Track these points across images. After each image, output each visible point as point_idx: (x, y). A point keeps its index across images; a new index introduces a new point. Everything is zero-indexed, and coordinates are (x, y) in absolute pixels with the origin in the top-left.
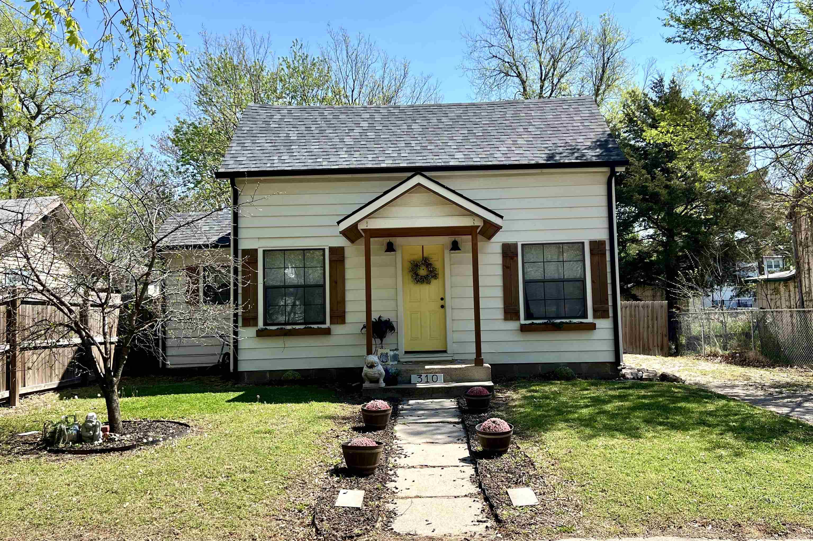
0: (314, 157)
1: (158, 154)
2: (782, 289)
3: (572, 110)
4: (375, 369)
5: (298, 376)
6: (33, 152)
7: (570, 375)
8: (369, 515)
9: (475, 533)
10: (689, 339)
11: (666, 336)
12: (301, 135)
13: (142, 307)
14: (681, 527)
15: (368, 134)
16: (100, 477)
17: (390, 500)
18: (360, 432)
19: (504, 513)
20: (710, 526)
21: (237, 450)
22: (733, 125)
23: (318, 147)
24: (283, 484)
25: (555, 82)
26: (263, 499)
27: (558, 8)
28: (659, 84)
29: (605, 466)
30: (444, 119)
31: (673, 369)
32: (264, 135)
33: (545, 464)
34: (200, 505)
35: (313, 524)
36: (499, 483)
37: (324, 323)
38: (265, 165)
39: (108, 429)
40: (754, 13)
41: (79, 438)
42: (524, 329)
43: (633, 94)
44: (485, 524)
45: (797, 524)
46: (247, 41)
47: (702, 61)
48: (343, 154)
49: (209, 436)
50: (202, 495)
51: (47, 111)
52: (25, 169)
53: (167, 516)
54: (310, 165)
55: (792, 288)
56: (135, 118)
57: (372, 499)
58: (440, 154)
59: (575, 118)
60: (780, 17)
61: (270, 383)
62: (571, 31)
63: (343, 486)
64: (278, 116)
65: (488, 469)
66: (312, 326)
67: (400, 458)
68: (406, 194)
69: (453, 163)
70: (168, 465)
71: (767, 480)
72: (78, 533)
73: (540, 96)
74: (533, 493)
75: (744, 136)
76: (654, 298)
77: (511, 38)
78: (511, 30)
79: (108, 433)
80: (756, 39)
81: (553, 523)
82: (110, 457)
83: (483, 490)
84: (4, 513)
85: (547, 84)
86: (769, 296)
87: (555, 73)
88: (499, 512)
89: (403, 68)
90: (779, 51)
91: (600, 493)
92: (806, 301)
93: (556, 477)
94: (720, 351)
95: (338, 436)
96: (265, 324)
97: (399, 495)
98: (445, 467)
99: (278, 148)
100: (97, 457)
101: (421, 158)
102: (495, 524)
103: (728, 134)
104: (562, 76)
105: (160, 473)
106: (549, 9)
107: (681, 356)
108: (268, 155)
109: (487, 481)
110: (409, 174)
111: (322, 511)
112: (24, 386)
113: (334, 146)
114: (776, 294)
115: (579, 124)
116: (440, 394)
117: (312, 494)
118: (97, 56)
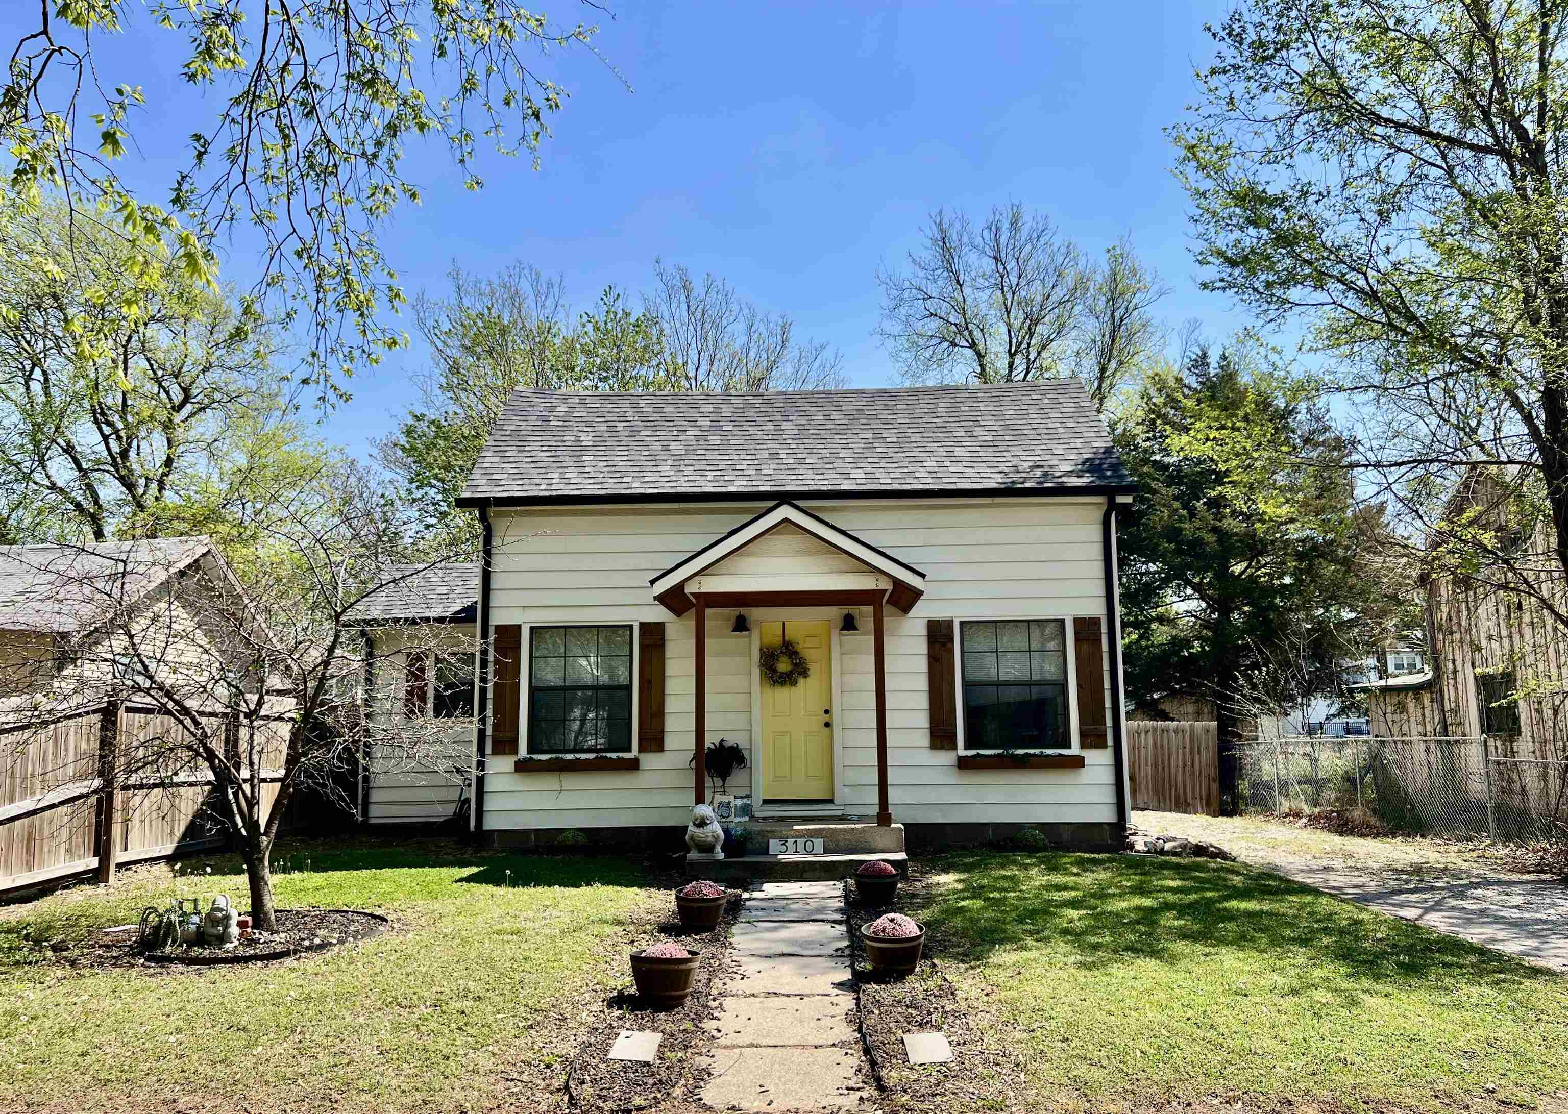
0: (618, 475)
1: (380, 469)
2: (1411, 705)
3: (1046, 401)
4: (707, 829)
5: (582, 839)
6: (174, 465)
7: (1041, 844)
8: (664, 1076)
9: (840, 1109)
10: (1253, 786)
11: (1215, 781)
12: (599, 439)
13: (316, 718)
14: (1189, 1105)
15: (710, 438)
16: (222, 1003)
17: (704, 1051)
18: (670, 935)
19: (891, 1076)
20: (1240, 1103)
21: (458, 961)
22: (1327, 429)
23: (625, 458)
24: (526, 1019)
25: (1032, 357)
26: (489, 1045)
27: (1039, 237)
28: (1202, 361)
29: (1074, 997)
30: (835, 416)
31: (1221, 837)
32: (539, 439)
33: (973, 993)
34: (381, 1053)
35: (567, 1088)
36: (891, 1025)
37: (629, 750)
38: (538, 487)
39: (250, 924)
40: (1346, 246)
41: (200, 938)
42: (964, 764)
43: (1157, 378)
44: (859, 1094)
45: (1389, 1103)
46: (525, 287)
47: (1261, 322)
48: (666, 470)
49: (418, 938)
50: (385, 1036)
51: (199, 397)
52: (160, 491)
53: (324, 1071)
54: (612, 487)
55: (1427, 703)
56: (316, 407)
57: (672, 1049)
58: (825, 471)
59: (1051, 416)
60: (1388, 251)
61: (536, 850)
62: (1059, 275)
63: (627, 1025)
64: (563, 408)
65: (878, 1001)
66: (609, 755)
67: (732, 979)
68: (766, 536)
69: (846, 486)
70: (340, 983)
71: (1347, 1028)
72: (170, 1097)
73: (1009, 379)
74: (946, 1041)
75: (1345, 447)
76: (1198, 716)
77: (961, 286)
78: (962, 272)
79: (249, 930)
80: (1351, 288)
81: (973, 1093)
82: (247, 970)
83: (864, 1036)
84: (53, 1060)
85: (1018, 359)
86: (1389, 716)
87: (1033, 343)
88: (883, 1073)
89: (779, 331)
90: (1388, 308)
91: (1059, 1044)
92: (1451, 724)
93: (988, 1015)
94: (1305, 807)
95: (633, 942)
96: (531, 749)
97: (722, 1041)
98: (808, 996)
99: (561, 459)
100: (224, 969)
101: (794, 477)
102: (875, 1093)
103: (1317, 445)
104: (1044, 347)
105: (323, 997)
106: (1023, 239)
107: (1241, 815)
108: (543, 471)
109: (871, 1021)
110: (770, 504)
111: (585, 1067)
112: (126, 850)
113: (653, 458)
114: (1401, 713)
115: (1058, 425)
116: (817, 873)
117: (573, 1037)
118: (256, 307)
